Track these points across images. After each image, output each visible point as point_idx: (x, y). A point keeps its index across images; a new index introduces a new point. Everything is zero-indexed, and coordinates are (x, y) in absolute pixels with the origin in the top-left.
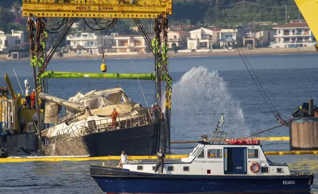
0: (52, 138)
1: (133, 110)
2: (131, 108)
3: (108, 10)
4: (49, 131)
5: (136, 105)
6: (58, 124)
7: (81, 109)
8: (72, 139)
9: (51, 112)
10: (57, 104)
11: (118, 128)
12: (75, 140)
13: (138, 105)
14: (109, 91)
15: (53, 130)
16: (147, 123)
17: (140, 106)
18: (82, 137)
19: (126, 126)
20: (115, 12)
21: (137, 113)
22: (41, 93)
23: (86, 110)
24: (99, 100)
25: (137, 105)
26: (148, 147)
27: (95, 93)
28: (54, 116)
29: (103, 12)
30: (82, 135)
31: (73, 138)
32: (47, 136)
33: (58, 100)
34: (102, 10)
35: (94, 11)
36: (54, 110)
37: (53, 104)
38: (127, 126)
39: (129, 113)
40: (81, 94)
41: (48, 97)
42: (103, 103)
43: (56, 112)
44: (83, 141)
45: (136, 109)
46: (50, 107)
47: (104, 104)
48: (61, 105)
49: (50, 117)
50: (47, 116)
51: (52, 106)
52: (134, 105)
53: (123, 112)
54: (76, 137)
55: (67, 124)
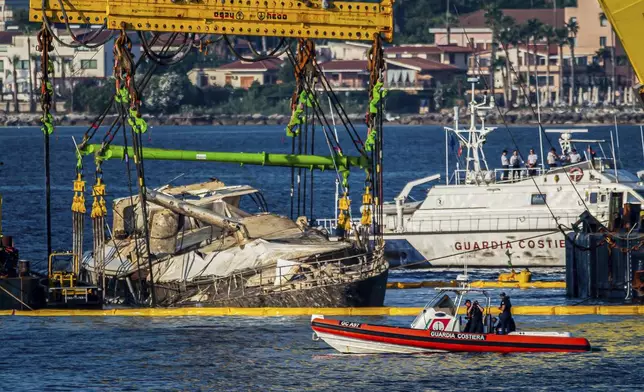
3: (277, 20)
7: (231, 224)
13: (304, 218)
15: (164, 268)
20: (291, 23)
23: (242, 227)
29: (266, 22)
34: (265, 19)
35: (249, 22)
41: (163, 199)
43: (174, 229)
46: (163, 218)
50: (156, 237)
55: (200, 255)
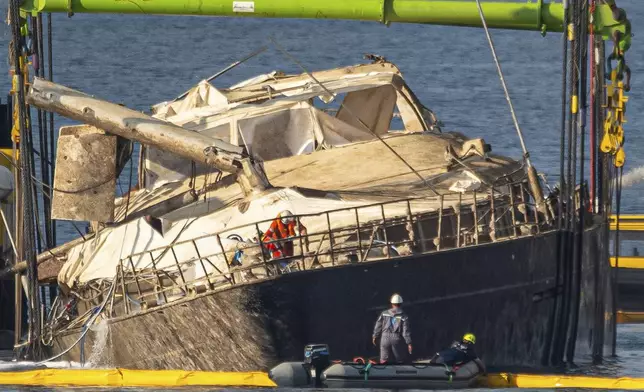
0: (85, 289)
1: (454, 168)
2: (448, 157)
4: (73, 255)
5: (467, 145)
6: (112, 224)
7: (220, 156)
8: (193, 295)
9: (83, 170)
10: (109, 131)
11: (403, 250)
12: (211, 301)
13: (477, 142)
14: (341, 79)
15: (87, 254)
16: (526, 229)
17: (487, 148)
18: (244, 287)
19: (436, 242)
21: (476, 180)
22: (38, 82)
23: (246, 164)
24: (296, 120)
25: (472, 146)
26: (529, 337)
27: (277, 87)
28: (94, 189)
30: (241, 278)
31: (201, 290)
32: (61, 278)
33: (114, 116)
36: (95, 161)
37: (93, 130)
38: (443, 244)
39: (437, 180)
40: (213, 90)
41: (72, 102)
42: (314, 132)
43: (105, 170)
44: (248, 307)
45: (470, 161)
46: (79, 146)
47: (320, 139)
48: (130, 136)
49: (80, 192)
50: (65, 187)
51: (87, 143)
52: (460, 145)
53: (413, 178)
54: (212, 286)
55: (156, 225)
